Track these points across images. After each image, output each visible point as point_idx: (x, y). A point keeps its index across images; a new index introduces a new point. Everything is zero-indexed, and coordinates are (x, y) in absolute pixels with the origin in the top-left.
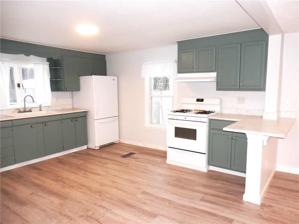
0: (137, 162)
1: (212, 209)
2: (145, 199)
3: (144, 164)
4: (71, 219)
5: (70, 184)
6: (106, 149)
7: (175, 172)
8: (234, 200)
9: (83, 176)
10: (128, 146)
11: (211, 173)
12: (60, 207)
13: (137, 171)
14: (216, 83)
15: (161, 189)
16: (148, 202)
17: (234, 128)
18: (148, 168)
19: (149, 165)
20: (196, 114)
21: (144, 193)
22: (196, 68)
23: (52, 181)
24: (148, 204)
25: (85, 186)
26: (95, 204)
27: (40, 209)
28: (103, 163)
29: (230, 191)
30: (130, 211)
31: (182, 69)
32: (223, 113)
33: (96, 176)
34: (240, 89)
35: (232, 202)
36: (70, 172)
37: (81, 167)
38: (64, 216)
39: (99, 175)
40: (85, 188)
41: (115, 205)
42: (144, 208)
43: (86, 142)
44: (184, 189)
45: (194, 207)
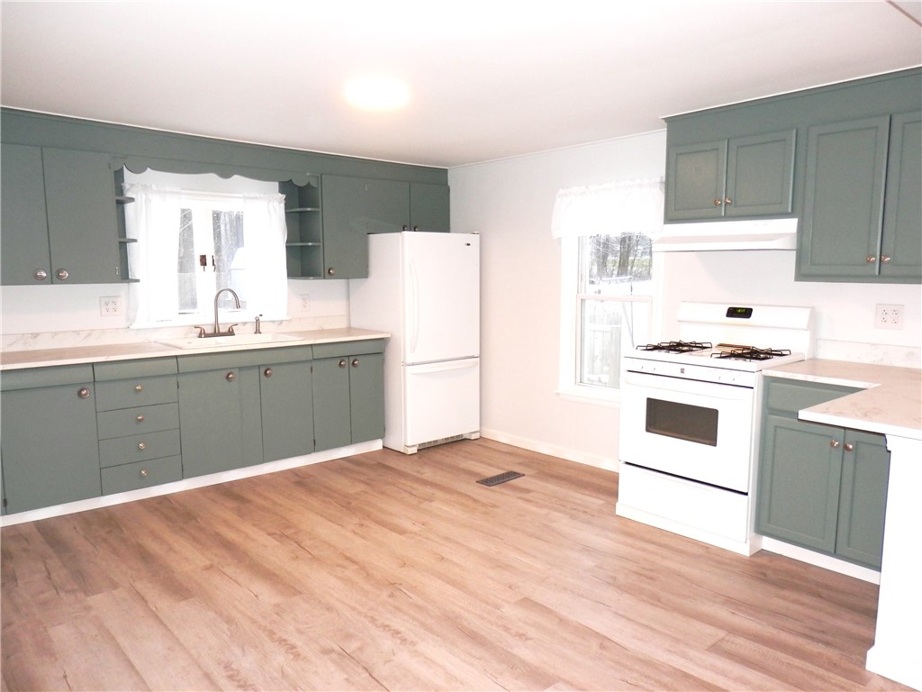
0: (522, 504)
1: (745, 684)
2: (526, 623)
3: (543, 511)
4: (297, 656)
5: (315, 552)
6: (437, 456)
7: (639, 544)
8: (833, 666)
9: (356, 530)
10: (506, 450)
11: (764, 561)
12: (275, 616)
13: (517, 530)
14: (794, 254)
15: (582, 596)
16: (531, 632)
17: (840, 414)
18: (554, 525)
19: (561, 515)
20: (721, 357)
21: (527, 603)
22: (726, 203)
23: (269, 537)
24: (532, 639)
25: (354, 562)
26: (373, 620)
27: (221, 615)
28: (420, 497)
29: (823, 632)
30: (470, 654)
31: (679, 208)
32: (819, 357)
33: (394, 535)
34: (881, 277)
35: (821, 671)
36: (321, 516)
37: (354, 504)
38: (280, 643)
39: (402, 532)
40: (355, 567)
41: (431, 630)
42: (516, 651)
43: (379, 430)
44: (660, 604)
45: (685, 670)
